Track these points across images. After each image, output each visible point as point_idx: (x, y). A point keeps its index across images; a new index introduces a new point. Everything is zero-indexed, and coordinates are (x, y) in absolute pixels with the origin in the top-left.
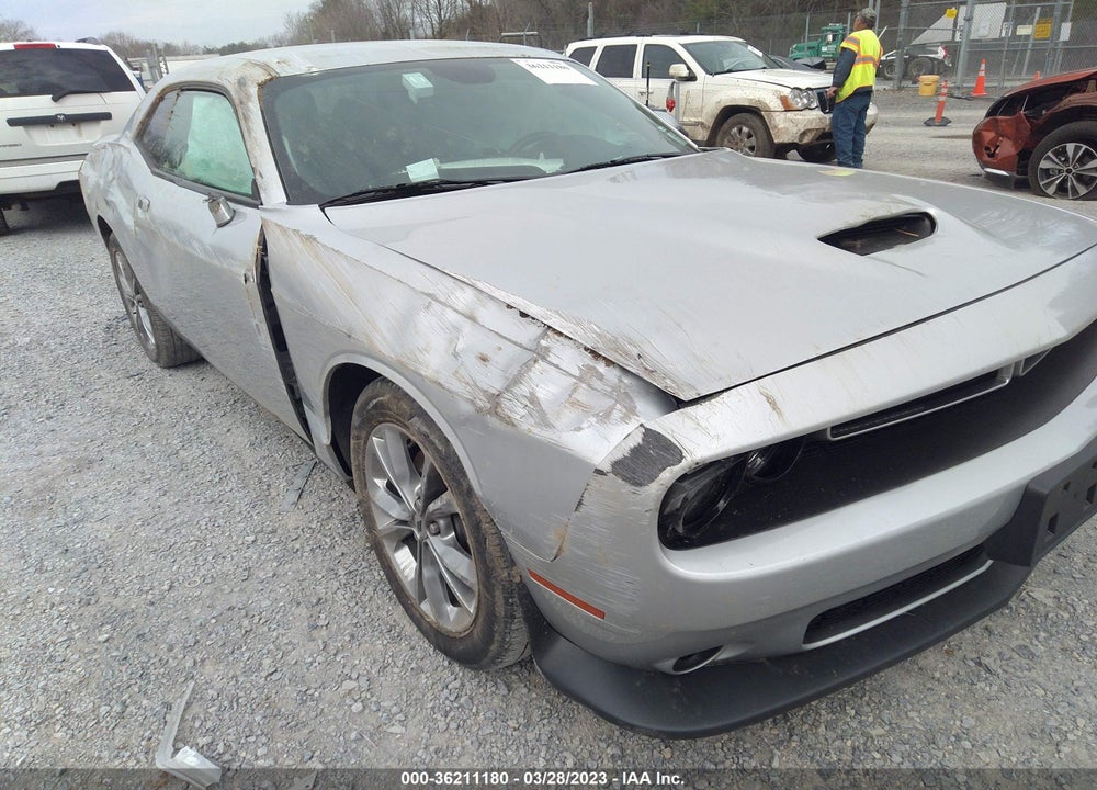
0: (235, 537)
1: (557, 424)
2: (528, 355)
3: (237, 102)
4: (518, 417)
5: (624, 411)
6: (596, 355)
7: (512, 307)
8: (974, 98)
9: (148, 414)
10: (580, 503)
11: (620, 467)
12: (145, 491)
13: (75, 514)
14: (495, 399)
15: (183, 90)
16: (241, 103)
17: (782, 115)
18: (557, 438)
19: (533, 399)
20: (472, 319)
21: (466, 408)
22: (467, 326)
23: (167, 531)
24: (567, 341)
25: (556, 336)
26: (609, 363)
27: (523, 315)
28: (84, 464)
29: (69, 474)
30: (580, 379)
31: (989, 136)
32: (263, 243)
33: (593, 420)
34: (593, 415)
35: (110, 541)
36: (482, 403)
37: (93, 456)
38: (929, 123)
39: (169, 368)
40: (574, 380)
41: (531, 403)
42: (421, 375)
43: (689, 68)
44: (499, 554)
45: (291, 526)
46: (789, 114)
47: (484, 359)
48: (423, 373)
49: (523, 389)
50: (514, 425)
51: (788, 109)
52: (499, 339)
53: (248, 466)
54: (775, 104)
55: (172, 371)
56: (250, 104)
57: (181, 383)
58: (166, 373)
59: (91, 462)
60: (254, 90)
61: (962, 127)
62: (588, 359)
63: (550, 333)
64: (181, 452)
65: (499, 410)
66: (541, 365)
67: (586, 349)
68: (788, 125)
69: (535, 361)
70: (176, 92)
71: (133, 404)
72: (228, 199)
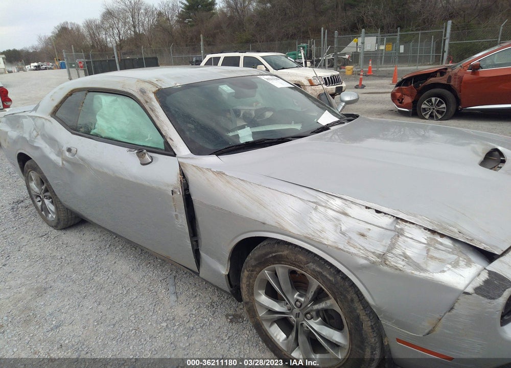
0: (154, 325)
1: (428, 269)
2: (393, 234)
3: (142, 101)
4: (401, 266)
5: (465, 261)
6: (433, 232)
7: (369, 208)
8: (368, 75)
9: (63, 257)
10: (452, 308)
11: (478, 290)
12: (86, 303)
13: (54, 323)
14: (382, 256)
15: (89, 92)
16: (147, 102)
17: (310, 87)
18: (432, 277)
19: (406, 257)
20: (346, 214)
21: (363, 262)
22: (343, 217)
23: (114, 325)
24: (412, 225)
25: (404, 223)
26: (442, 235)
27: (378, 212)
28: (41, 291)
29: (36, 298)
30: (428, 244)
31: (399, 95)
32: (183, 175)
33: (449, 266)
34: (448, 264)
35: (84, 336)
36: (373, 258)
37: (44, 285)
38: (357, 87)
39: (61, 229)
40: (424, 245)
41: (406, 258)
42: (326, 244)
43: (266, 67)
44: (371, 331)
45: (181, 314)
46: (313, 87)
47: (363, 235)
48: (326, 243)
49: (398, 251)
50: (400, 270)
51: (312, 84)
52: (367, 225)
53: (137, 282)
54: (306, 83)
55: (64, 232)
56: (153, 103)
57: (72, 238)
58: (60, 232)
59: (45, 289)
60: (152, 96)
61: (373, 89)
62: (428, 234)
63: (399, 221)
64: (95, 278)
65: (387, 262)
66: (401, 239)
67: (426, 229)
68: (313, 92)
69: (398, 236)
70: (85, 92)
71: (51, 252)
72: (148, 151)
